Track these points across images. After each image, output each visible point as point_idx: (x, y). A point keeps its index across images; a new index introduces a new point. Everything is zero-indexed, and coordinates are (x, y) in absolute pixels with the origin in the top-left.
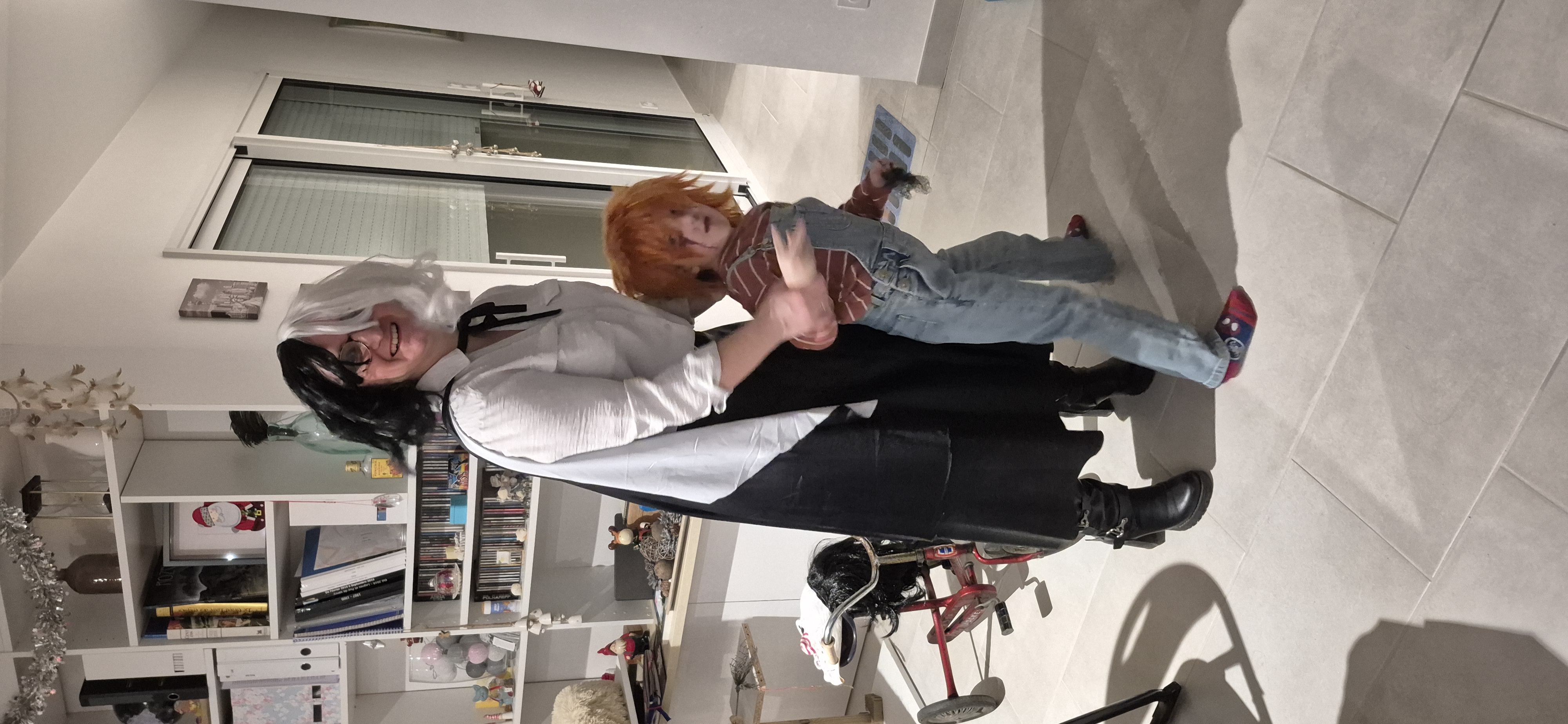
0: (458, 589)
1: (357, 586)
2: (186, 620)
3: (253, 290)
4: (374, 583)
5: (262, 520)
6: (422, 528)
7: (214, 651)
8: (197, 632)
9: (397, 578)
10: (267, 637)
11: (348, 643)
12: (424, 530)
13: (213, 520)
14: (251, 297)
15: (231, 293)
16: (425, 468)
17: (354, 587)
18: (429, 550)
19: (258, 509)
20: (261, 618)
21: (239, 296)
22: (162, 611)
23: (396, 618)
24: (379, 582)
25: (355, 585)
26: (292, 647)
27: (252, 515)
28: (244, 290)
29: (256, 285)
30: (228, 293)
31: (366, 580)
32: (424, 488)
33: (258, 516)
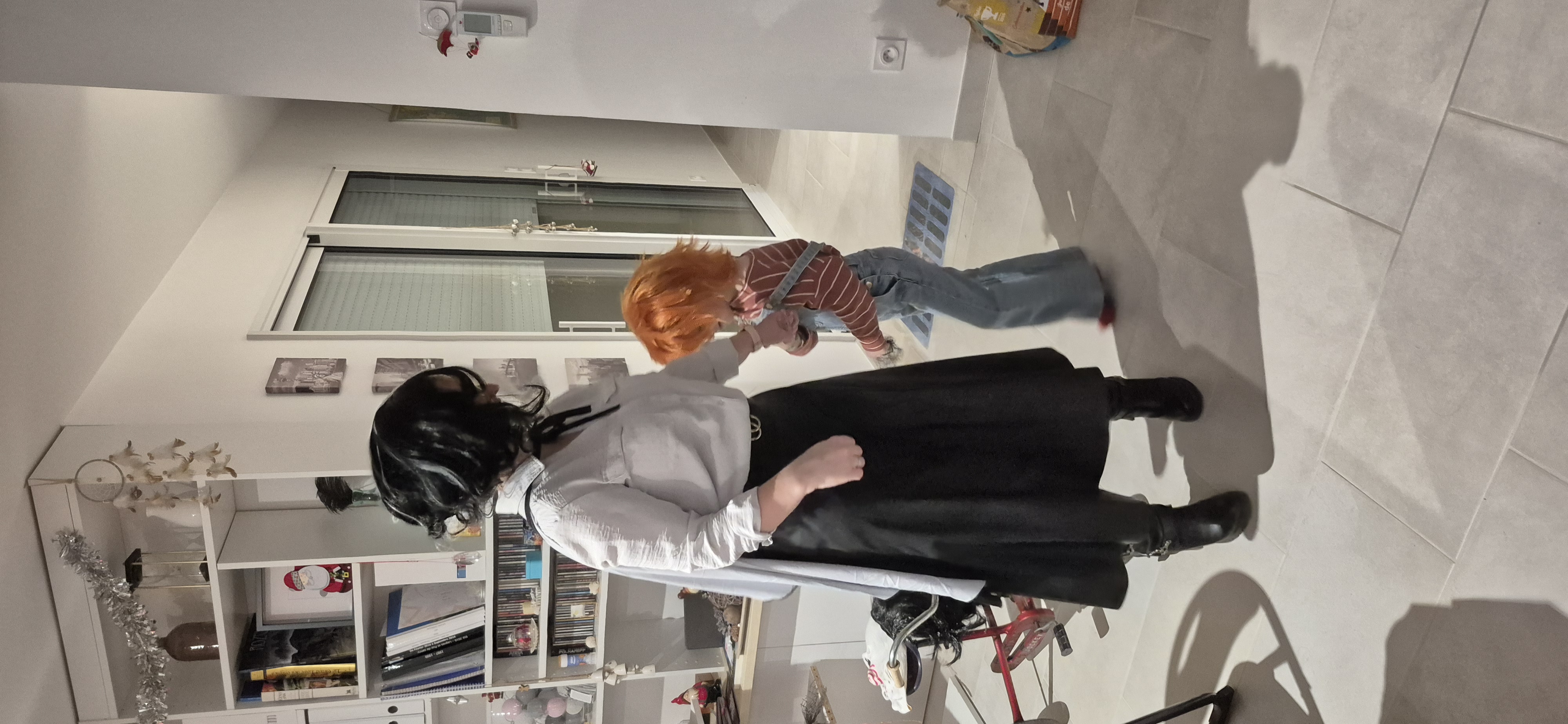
0: (535, 643)
1: (439, 644)
2: (279, 683)
3: (333, 366)
4: (456, 640)
5: (350, 582)
6: (500, 586)
7: (306, 711)
8: (289, 694)
9: (477, 634)
10: (355, 697)
11: (432, 699)
12: (501, 587)
13: (304, 584)
14: (331, 372)
15: (313, 370)
16: (500, 527)
17: (437, 645)
18: (506, 606)
19: (345, 571)
20: (349, 678)
21: (320, 372)
22: (256, 675)
23: (478, 673)
24: (460, 639)
25: (438, 643)
26: (379, 705)
27: (339, 577)
28: (325, 367)
29: (335, 361)
30: (310, 370)
31: (448, 638)
32: (500, 546)
33: (346, 578)
